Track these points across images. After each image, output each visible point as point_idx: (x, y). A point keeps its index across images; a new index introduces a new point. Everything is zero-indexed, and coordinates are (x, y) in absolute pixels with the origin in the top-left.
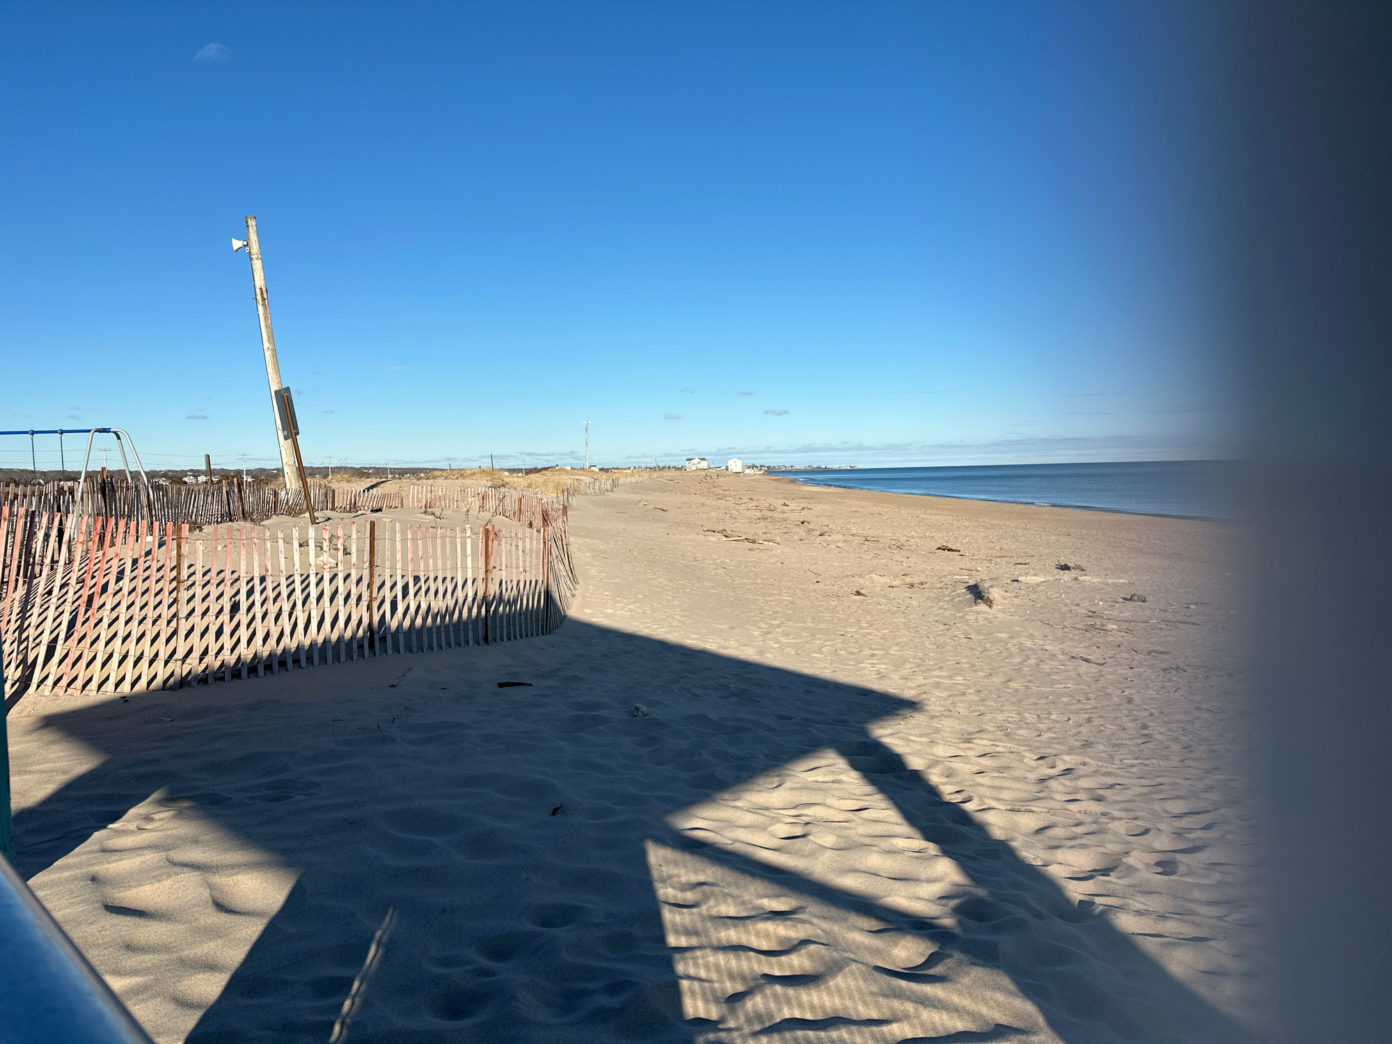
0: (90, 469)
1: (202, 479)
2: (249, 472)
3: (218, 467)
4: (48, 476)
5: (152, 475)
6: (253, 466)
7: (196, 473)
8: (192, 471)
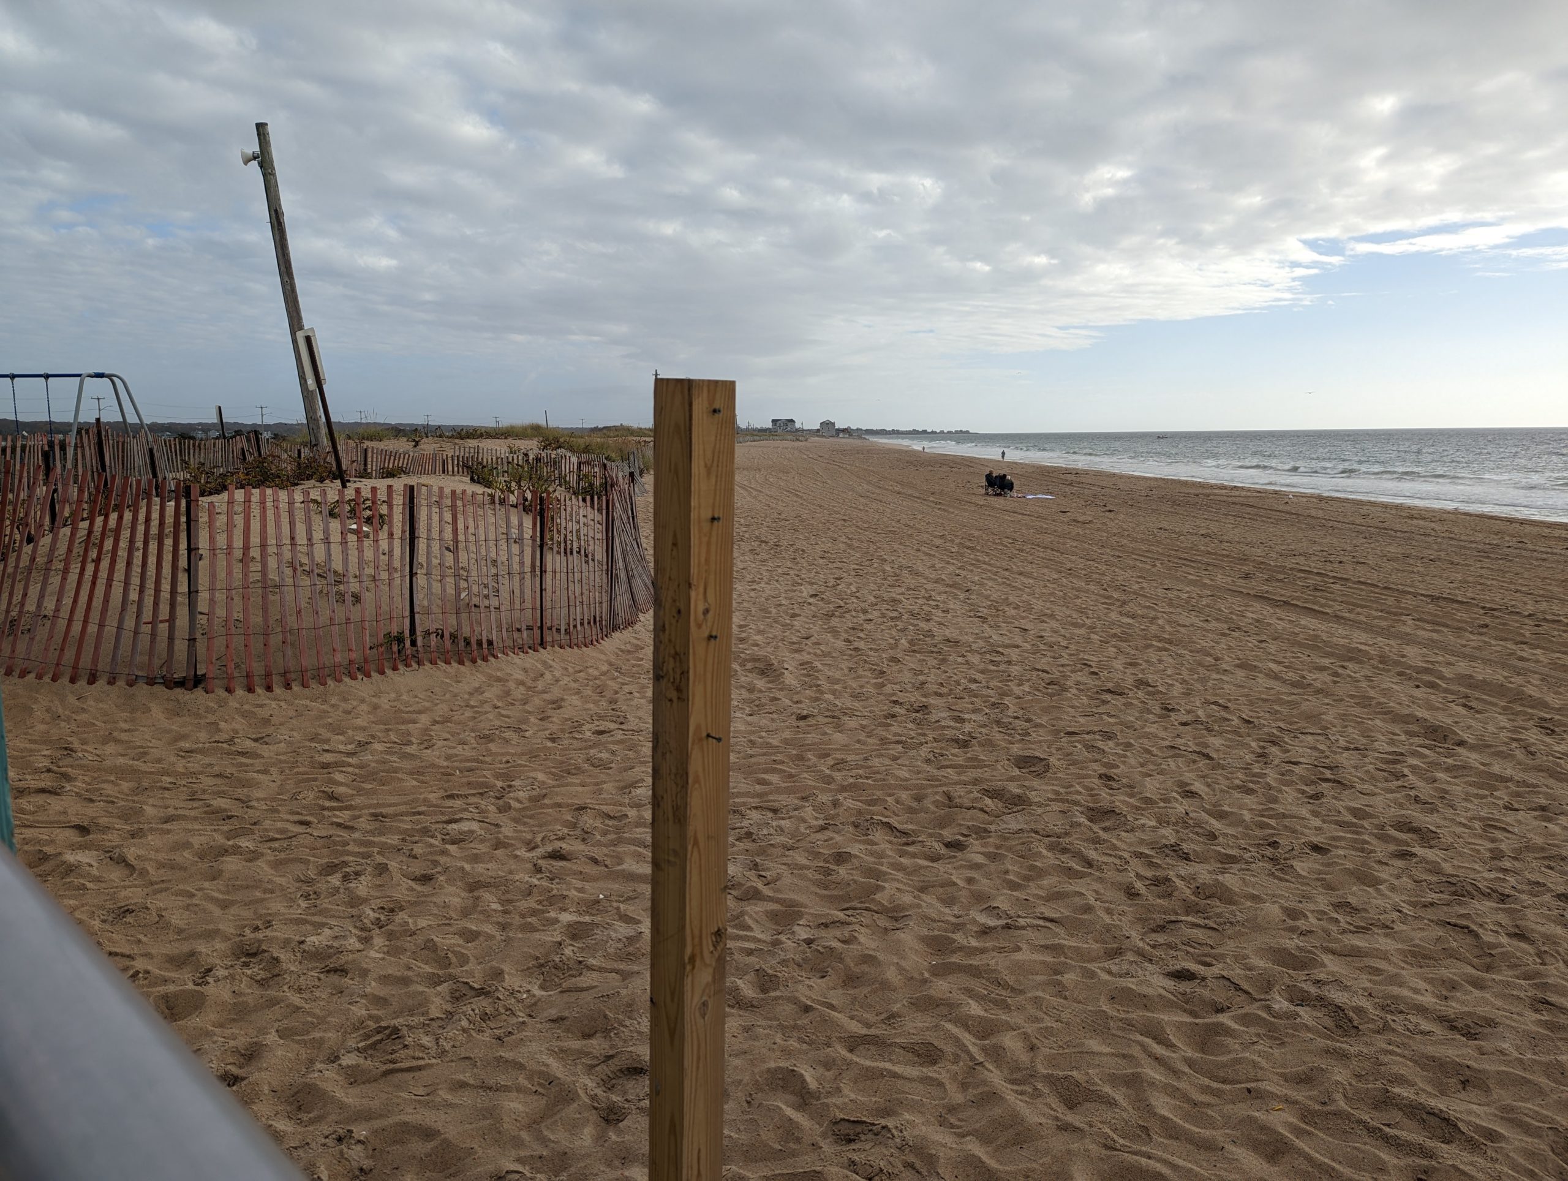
0: (81, 419)
1: (214, 434)
2: (267, 427)
3: (232, 421)
4: (33, 427)
5: (156, 429)
6: (271, 422)
7: (206, 428)
8: (200, 424)
